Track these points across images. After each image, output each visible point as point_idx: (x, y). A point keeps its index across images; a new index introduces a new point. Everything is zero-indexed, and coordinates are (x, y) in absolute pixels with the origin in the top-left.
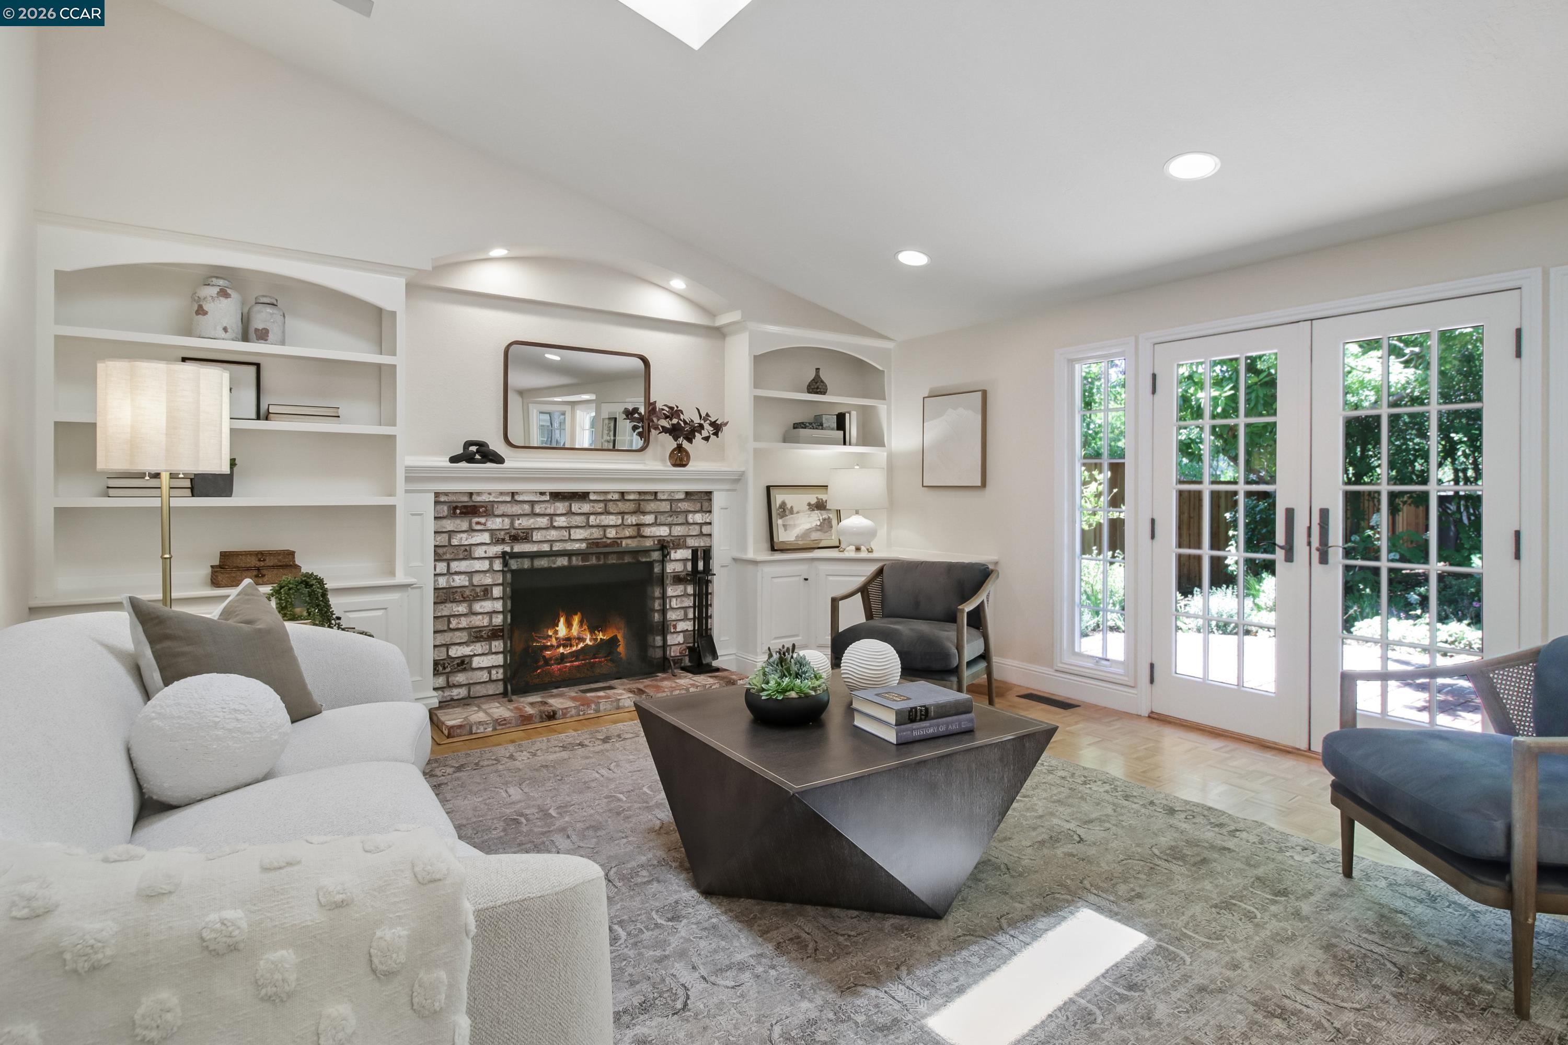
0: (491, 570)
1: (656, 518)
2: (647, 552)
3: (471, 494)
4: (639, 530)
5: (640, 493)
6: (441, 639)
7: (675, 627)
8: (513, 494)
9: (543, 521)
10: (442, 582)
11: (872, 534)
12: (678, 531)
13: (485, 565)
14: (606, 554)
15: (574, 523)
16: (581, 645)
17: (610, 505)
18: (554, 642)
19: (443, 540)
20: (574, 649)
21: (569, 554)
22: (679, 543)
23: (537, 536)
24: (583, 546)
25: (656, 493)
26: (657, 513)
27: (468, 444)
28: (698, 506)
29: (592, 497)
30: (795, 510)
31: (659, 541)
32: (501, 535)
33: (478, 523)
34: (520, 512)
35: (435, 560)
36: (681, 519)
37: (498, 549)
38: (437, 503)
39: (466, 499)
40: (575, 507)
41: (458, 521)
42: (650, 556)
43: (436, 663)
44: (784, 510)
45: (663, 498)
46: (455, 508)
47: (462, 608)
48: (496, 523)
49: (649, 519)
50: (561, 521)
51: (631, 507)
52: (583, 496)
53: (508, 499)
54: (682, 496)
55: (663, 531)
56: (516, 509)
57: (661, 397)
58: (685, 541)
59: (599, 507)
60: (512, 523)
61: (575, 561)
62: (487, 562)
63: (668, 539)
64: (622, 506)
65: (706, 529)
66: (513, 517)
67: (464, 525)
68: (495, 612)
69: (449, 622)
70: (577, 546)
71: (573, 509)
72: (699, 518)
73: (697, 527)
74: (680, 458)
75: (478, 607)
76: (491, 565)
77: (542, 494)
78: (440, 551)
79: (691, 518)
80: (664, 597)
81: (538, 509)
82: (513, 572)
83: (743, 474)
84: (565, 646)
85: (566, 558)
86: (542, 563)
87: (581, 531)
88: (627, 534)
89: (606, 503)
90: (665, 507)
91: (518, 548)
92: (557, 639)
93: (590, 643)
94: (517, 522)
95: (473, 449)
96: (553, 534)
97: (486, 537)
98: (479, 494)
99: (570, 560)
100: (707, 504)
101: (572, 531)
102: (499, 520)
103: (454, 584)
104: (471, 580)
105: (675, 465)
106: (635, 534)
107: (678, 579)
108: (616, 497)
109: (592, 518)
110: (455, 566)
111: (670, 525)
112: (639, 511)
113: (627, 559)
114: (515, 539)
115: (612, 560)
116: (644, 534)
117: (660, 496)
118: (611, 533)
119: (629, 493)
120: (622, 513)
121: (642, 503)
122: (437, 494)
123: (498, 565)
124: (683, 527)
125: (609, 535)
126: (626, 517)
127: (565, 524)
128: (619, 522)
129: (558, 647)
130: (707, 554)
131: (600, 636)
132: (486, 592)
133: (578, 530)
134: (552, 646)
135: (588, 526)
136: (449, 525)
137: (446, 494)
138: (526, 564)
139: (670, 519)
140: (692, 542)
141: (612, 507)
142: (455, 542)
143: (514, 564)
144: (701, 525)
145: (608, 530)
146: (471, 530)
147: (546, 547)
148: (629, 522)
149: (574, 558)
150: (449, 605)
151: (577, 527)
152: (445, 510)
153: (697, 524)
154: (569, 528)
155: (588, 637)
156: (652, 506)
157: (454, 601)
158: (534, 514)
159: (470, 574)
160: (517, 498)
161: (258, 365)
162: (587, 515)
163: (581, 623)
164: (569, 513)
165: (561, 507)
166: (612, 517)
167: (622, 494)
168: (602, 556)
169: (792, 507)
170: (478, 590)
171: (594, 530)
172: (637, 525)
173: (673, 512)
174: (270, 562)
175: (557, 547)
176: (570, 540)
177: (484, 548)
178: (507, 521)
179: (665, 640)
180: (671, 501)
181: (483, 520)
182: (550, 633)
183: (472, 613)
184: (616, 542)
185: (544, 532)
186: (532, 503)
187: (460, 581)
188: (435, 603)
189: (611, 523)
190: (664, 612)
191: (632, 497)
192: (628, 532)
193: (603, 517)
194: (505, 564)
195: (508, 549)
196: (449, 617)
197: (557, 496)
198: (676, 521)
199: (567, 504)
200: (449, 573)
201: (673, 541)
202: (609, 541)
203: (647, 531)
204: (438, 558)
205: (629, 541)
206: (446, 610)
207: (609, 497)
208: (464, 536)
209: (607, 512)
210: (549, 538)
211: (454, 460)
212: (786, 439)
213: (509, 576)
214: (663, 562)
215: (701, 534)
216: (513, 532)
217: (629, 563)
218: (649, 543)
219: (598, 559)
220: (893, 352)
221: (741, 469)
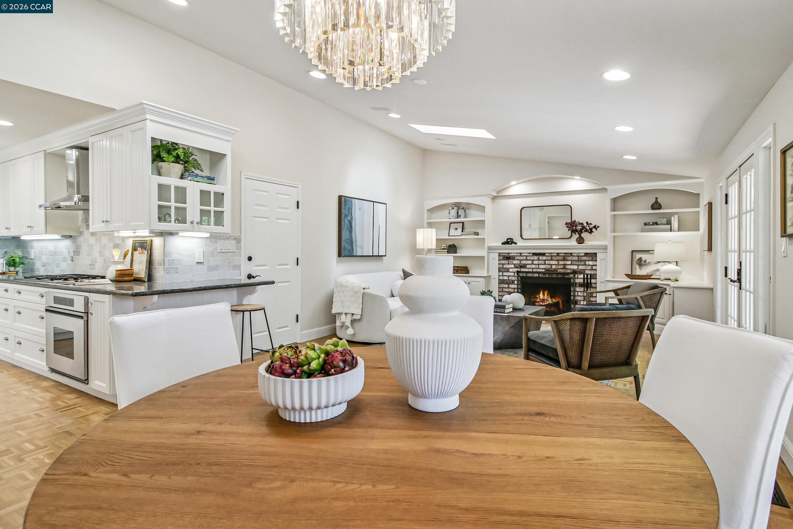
0: (514, 276)
1: (572, 262)
2: (568, 274)
3: (508, 253)
4: (565, 266)
5: (565, 253)
6: (500, 294)
7: (580, 302)
8: (521, 253)
9: (530, 262)
10: (501, 278)
12: (581, 267)
13: (512, 274)
14: (552, 274)
15: (540, 263)
17: (553, 257)
18: (539, 300)
19: (501, 266)
20: (545, 303)
21: (539, 273)
22: (582, 272)
23: (528, 266)
24: (544, 270)
25: (572, 254)
26: (572, 261)
27: (508, 239)
28: (591, 258)
29: (546, 255)
30: (647, 262)
31: (573, 271)
32: (517, 265)
33: (510, 262)
34: (523, 259)
35: (499, 272)
36: (583, 263)
37: (515, 270)
38: (499, 256)
39: (507, 255)
40: (541, 258)
41: (505, 261)
42: (569, 276)
44: (641, 261)
45: (574, 255)
46: (504, 257)
47: (506, 286)
48: (515, 262)
49: (569, 262)
50: (536, 262)
51: (562, 258)
52: (543, 254)
53: (519, 255)
54: (583, 255)
55: (575, 267)
56: (522, 258)
57: (577, 218)
58: (585, 271)
59: (549, 258)
60: (520, 262)
61: (540, 275)
62: (513, 273)
63: (577, 270)
64: (558, 258)
65: (594, 268)
66: (520, 260)
67: (507, 262)
68: (515, 288)
69: (503, 289)
70: (541, 270)
71: (540, 259)
72: (591, 263)
73: (590, 267)
74: (581, 241)
75: (510, 286)
76: (514, 274)
77: (530, 253)
78: (500, 269)
79: (587, 263)
80: (575, 291)
81: (528, 258)
82: (521, 277)
83: (606, 246)
84: (542, 302)
85: (538, 274)
86: (530, 275)
87: (543, 266)
88: (560, 268)
89: (552, 257)
90: (576, 258)
91: (522, 270)
93: (550, 302)
94: (522, 262)
95: (509, 240)
96: (533, 266)
97: (513, 266)
98: (511, 253)
99: (539, 275)
100: (595, 258)
101: (540, 265)
102: (516, 261)
103: (504, 279)
104: (508, 278)
105: (579, 243)
106: (563, 267)
107: (581, 285)
108: (555, 255)
109: (547, 262)
110: (505, 274)
111: (578, 265)
112: (564, 260)
113: (560, 276)
114: (521, 267)
115: (554, 276)
116: (567, 268)
117: (573, 255)
118: (554, 267)
119: (561, 253)
120: (558, 260)
121: (566, 257)
122: (499, 253)
123: (516, 275)
124: (584, 266)
125: (553, 267)
126: (559, 261)
127: (537, 263)
128: (557, 263)
129: (540, 302)
130: (593, 276)
131: (554, 301)
132: (513, 282)
133: (541, 265)
134: (538, 301)
135: (545, 264)
136: (503, 262)
137: (502, 253)
138: (525, 275)
139: (577, 263)
140: (587, 272)
141: (554, 258)
142: (504, 267)
143: (521, 275)
144: (592, 266)
145: (553, 266)
146: (508, 264)
147: (531, 270)
148: (561, 263)
149: (540, 274)
150: (503, 284)
151: (541, 264)
152: (501, 258)
153: (590, 265)
154: (539, 264)
155: (550, 300)
156: (570, 258)
157: (504, 284)
158: (527, 260)
159: (508, 276)
160: (522, 255)
161: (463, 223)
162: (545, 260)
163: (548, 295)
164: (538, 260)
165: (536, 258)
166: (554, 261)
167: (558, 254)
168: (550, 275)
169: (645, 260)
170: (511, 281)
171: (547, 265)
172: (564, 264)
173: (578, 260)
174: (459, 269)
175: (534, 270)
176: (539, 268)
177: (512, 269)
178: (519, 261)
179: (574, 307)
180: (578, 256)
181: (512, 261)
182: (537, 296)
183: (509, 288)
184: (555, 270)
185: (530, 265)
186: (526, 256)
187: (506, 278)
188: (499, 283)
189: (554, 263)
190: (575, 296)
191: (562, 255)
192: (560, 267)
193: (551, 261)
194: (517, 274)
195: (519, 270)
196: (503, 288)
197: (534, 254)
198: (580, 263)
199: (538, 257)
200: (503, 275)
201: (579, 271)
202: (553, 269)
203: (568, 267)
204: (500, 271)
205: (561, 270)
206: (502, 285)
207: (553, 255)
208: (507, 265)
209: (552, 260)
210: (532, 267)
211: (503, 244)
212: (643, 231)
213: (519, 278)
214: (574, 278)
215: (592, 269)
216: (521, 265)
217: (560, 278)
218: (569, 271)
219: (549, 275)
220: (702, 183)
221: (606, 244)
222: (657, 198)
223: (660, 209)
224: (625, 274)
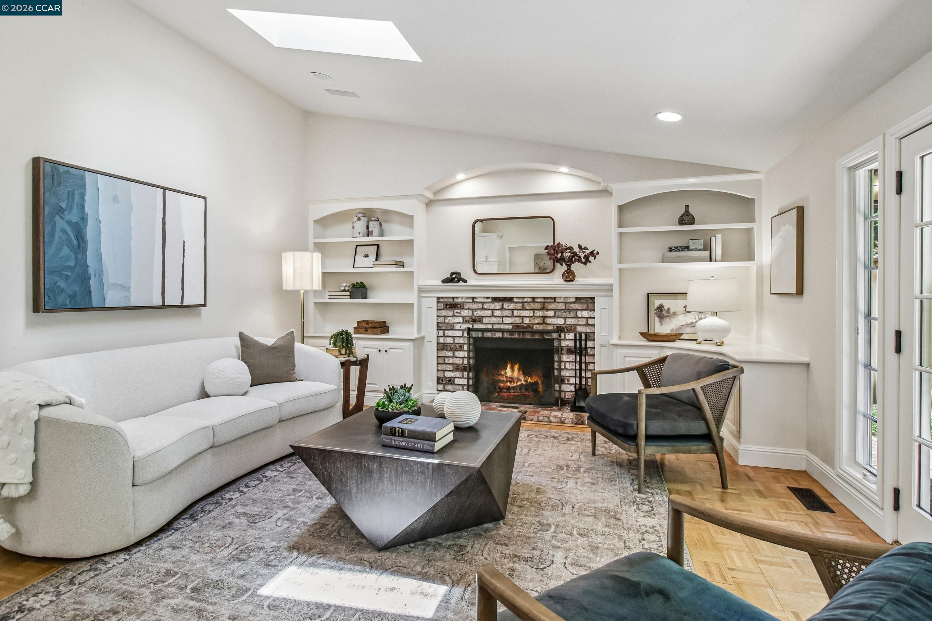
0: (463, 336)
1: (555, 313)
2: (549, 332)
3: (453, 298)
4: (544, 320)
5: (544, 298)
6: (441, 367)
7: (568, 380)
8: (473, 298)
9: (488, 313)
10: (441, 340)
11: (725, 331)
12: (570, 321)
13: (460, 334)
14: (524, 333)
15: (505, 314)
16: (519, 383)
17: (526, 304)
18: (505, 379)
19: (441, 320)
20: (515, 384)
21: (503, 331)
22: (571, 329)
23: (485, 320)
24: (511, 327)
25: (555, 298)
26: (555, 310)
27: (453, 274)
28: (585, 306)
29: (515, 300)
30: (672, 311)
31: (557, 327)
32: (468, 319)
33: (457, 312)
34: (477, 307)
35: (438, 330)
36: (572, 314)
37: (465, 326)
38: (438, 302)
39: (451, 300)
40: (506, 305)
41: (448, 311)
42: (551, 336)
43: (439, 378)
44: (661, 310)
45: (560, 301)
46: (447, 305)
47: (450, 354)
48: (465, 313)
49: (551, 313)
50: (498, 313)
51: (539, 306)
52: (510, 300)
53: (471, 301)
54: (573, 300)
55: (560, 321)
56: (475, 306)
57: (563, 239)
58: (575, 328)
59: (519, 306)
60: (473, 313)
61: (506, 335)
62: (461, 332)
63: (564, 326)
64: (533, 306)
65: (590, 322)
66: (473, 310)
67: (451, 313)
68: (465, 357)
69: (444, 360)
70: (506, 327)
71: (504, 307)
72: (585, 314)
73: (585, 320)
74: (569, 276)
75: (458, 354)
76: (463, 333)
77: (488, 298)
78: (440, 325)
79: (579, 314)
80: (560, 361)
81: (486, 306)
82: (474, 339)
83: (611, 285)
84: (511, 382)
85: (501, 333)
86: (488, 335)
87: (509, 319)
88: (537, 322)
89: (523, 303)
90: (562, 306)
91: (476, 326)
92: (506, 377)
93: (524, 383)
94: (475, 313)
95: (454, 276)
96: (494, 320)
97: (460, 320)
98: (457, 298)
99: (503, 334)
100: (592, 305)
101: (504, 319)
102: (466, 311)
103: (446, 342)
104: (454, 340)
105: (566, 281)
106: (541, 322)
107: (570, 351)
108: (529, 300)
109: (515, 312)
110: (448, 333)
111: (565, 318)
112: (543, 309)
113: (537, 336)
114: (474, 321)
115: (528, 336)
116: (548, 322)
117: (558, 300)
118: (527, 321)
119: (538, 298)
120: (534, 310)
121: (546, 304)
122: (438, 298)
123: (466, 335)
124: (574, 319)
125: (525, 322)
126: (536, 312)
127: (500, 315)
128: (532, 315)
129: (507, 382)
130: (590, 336)
131: (529, 380)
132: (461, 348)
133: (507, 318)
134: (503, 380)
135: (512, 316)
136: (444, 313)
137: (443, 298)
138: (480, 335)
139: (564, 314)
140: (579, 329)
141: (527, 306)
142: (447, 321)
143: (474, 334)
144: (587, 318)
145: (525, 319)
146: (453, 316)
147: (490, 327)
148: (538, 315)
149: (505, 333)
150: (444, 351)
151: (507, 316)
152: (442, 306)
153: (584, 318)
154: (502, 317)
155: (523, 379)
156: (553, 306)
157: (447, 350)
158: (483, 309)
159: (454, 337)
160: (475, 300)
161: (378, 246)
162: (513, 310)
163: (519, 369)
164: (502, 309)
165: (498, 305)
166: (527, 312)
167: (533, 298)
168: (521, 334)
169: (669, 309)
170: (457, 345)
171: (516, 319)
172: (543, 317)
173: (566, 310)
174: (370, 325)
175: (496, 327)
176: (502, 323)
177: (460, 325)
178: (470, 312)
179: (560, 387)
180: (566, 303)
181: (459, 311)
182: (503, 373)
183: (454, 357)
184: (529, 326)
185: (489, 318)
186: (483, 303)
187: (449, 340)
188: (438, 350)
189: (527, 315)
190: (560, 370)
191: (539, 300)
192: (536, 321)
193: (522, 311)
194: (468, 334)
195: (471, 326)
196: (445, 357)
197: (495, 299)
198: (568, 315)
199: (501, 304)
200: (444, 336)
201: (567, 328)
202: (525, 325)
203: (549, 321)
204: (439, 328)
205: (538, 326)
206: (443, 353)
207: (525, 300)
208: (451, 318)
209: (523, 309)
210: (491, 322)
211: (444, 281)
212: (664, 260)
213: (471, 340)
214: (559, 340)
215: (587, 325)
216: (474, 318)
217: (538, 339)
218: (550, 328)
219: (519, 335)
220: (759, 181)
221: (611, 282)
222: (687, 206)
223: (692, 224)
224: (640, 333)
